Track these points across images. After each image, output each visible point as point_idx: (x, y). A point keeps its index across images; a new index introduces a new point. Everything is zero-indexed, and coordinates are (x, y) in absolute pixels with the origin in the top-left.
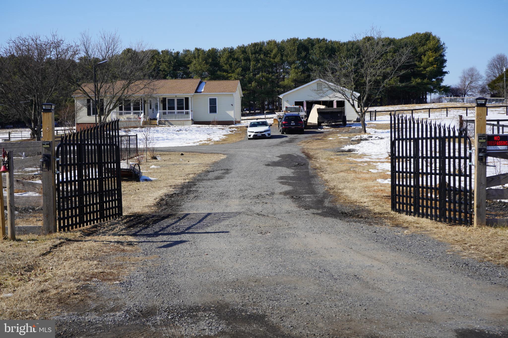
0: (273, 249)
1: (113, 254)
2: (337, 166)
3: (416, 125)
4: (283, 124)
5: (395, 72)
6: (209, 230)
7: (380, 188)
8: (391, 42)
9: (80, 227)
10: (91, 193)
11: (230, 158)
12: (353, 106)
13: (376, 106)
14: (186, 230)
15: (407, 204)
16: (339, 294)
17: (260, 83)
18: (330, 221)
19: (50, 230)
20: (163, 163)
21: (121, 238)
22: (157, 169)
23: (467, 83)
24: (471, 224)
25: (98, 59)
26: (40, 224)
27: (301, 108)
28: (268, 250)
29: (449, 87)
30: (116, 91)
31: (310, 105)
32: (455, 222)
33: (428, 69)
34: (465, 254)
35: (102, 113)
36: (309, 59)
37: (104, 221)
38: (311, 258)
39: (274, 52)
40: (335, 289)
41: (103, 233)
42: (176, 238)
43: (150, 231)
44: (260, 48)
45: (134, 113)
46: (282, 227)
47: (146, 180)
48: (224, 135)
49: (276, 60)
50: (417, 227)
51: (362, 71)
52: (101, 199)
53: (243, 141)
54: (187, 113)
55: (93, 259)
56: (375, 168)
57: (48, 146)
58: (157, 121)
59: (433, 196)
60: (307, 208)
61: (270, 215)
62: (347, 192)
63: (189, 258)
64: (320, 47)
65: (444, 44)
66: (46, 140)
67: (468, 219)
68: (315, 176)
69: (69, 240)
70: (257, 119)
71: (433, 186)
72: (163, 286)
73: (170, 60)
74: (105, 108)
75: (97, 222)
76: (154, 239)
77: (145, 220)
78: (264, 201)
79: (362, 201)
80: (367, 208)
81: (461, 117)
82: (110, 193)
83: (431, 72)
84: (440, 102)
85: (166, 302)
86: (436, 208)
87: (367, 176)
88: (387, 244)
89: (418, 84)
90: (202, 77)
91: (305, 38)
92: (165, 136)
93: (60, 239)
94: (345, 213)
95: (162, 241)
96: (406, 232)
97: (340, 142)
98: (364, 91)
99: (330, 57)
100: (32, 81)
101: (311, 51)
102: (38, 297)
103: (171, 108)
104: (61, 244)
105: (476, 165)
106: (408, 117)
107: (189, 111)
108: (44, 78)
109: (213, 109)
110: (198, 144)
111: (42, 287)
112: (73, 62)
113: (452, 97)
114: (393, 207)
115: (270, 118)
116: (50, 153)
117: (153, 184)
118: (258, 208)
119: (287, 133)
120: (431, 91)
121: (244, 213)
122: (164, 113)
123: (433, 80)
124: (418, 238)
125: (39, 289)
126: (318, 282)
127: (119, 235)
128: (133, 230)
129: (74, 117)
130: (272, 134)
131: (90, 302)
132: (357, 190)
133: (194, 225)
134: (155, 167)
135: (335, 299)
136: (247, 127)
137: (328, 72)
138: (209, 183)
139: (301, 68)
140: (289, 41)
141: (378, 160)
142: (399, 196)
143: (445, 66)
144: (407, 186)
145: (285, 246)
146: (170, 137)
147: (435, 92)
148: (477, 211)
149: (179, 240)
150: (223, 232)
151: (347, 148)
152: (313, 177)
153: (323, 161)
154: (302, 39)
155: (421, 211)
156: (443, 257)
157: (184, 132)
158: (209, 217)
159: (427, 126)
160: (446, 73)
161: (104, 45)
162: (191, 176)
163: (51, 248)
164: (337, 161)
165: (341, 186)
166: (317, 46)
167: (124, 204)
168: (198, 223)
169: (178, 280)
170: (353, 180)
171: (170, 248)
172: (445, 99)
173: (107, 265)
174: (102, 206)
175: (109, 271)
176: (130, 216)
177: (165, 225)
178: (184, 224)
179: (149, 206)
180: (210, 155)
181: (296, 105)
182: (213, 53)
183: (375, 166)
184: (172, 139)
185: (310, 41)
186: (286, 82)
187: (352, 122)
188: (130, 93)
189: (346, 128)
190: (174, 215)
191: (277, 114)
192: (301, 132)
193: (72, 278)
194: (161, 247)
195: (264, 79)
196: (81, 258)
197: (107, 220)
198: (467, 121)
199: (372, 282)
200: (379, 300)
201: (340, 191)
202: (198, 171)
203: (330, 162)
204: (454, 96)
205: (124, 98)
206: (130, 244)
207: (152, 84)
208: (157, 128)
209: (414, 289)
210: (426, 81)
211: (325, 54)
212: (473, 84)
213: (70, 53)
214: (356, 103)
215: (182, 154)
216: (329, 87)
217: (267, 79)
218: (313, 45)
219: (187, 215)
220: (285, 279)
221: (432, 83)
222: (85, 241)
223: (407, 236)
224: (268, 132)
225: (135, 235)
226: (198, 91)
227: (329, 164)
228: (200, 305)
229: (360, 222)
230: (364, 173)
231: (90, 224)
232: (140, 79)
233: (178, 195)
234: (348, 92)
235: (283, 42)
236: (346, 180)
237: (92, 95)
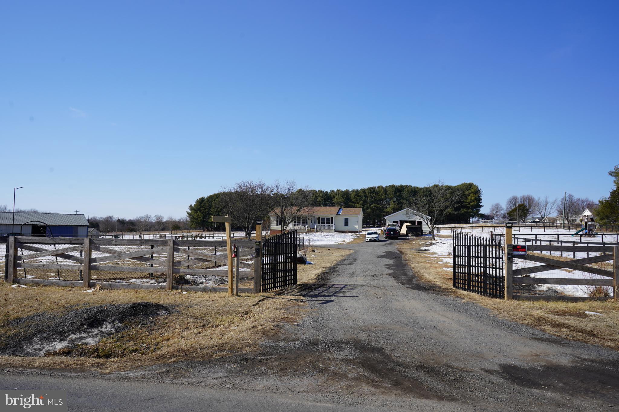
0: (385, 308)
1: (293, 307)
2: (419, 259)
3: (464, 236)
4: (386, 234)
5: (452, 205)
6: (347, 294)
7: (445, 273)
8: (449, 188)
9: (274, 290)
10: (280, 271)
11: (356, 252)
12: (427, 224)
13: (440, 224)
14: (334, 294)
15: (463, 284)
16: (426, 338)
17: (373, 210)
18: (417, 292)
19: (257, 291)
20: (318, 254)
21: (296, 297)
22: (315, 257)
23: (494, 212)
24: (503, 297)
25: (283, 194)
26: (252, 287)
27: (397, 224)
28: (381, 308)
29: (484, 214)
30: (292, 213)
31: (402, 223)
32: (493, 296)
33: (471, 204)
34: (501, 316)
35: (284, 225)
36: (401, 197)
37: (287, 287)
38: (407, 314)
39: (381, 192)
40: (423, 334)
41: (286, 294)
42: (328, 299)
43: (313, 293)
45: (302, 225)
46: (389, 295)
47: (310, 264)
48: (353, 239)
49: (383, 197)
50: (470, 298)
51: (433, 204)
52: (286, 274)
53: (363, 242)
54: (332, 226)
55: (281, 309)
56: (441, 261)
57: (258, 244)
58: (315, 230)
59: (479, 280)
60: (403, 283)
61: (382, 287)
62: (426, 275)
63: (336, 311)
64: (407, 190)
65: (480, 189)
66: (257, 240)
67: (501, 295)
68: (406, 265)
69: (268, 298)
70: (371, 230)
71: (479, 274)
72: (322, 328)
73: (322, 196)
74: (286, 221)
75: (283, 287)
76: (315, 299)
77: (310, 287)
78: (377, 278)
79: (435, 281)
80: (438, 285)
81: (492, 232)
82: (290, 271)
83: (473, 205)
84: (478, 223)
85: (324, 337)
86: (481, 287)
87: (437, 266)
88: (453, 308)
89: (465, 212)
90: (341, 206)
91: (399, 185)
92: (319, 238)
93: (263, 296)
94: (426, 288)
95: (320, 300)
96: (463, 301)
97: (420, 245)
98: (434, 216)
99: (414, 196)
100: (247, 206)
101: (402, 193)
102: (251, 330)
103: (323, 223)
104: (263, 299)
105: (506, 262)
106: (459, 232)
107: (333, 224)
108: (254, 205)
109: (346, 224)
110: (337, 243)
111: (253, 324)
112: (270, 195)
113: (485, 220)
114: (454, 285)
115: (379, 230)
116: (259, 248)
117: (313, 266)
118: (374, 283)
119: (388, 239)
120: (473, 217)
121: (366, 285)
122: (319, 226)
123: (474, 210)
124: (471, 305)
125: (252, 325)
126: (412, 329)
127: (296, 296)
128: (303, 293)
129: (269, 226)
130: (380, 239)
131: (281, 335)
132: (431, 274)
133: (338, 291)
134: (314, 256)
135: (423, 340)
136: (366, 235)
137: (412, 204)
138: (345, 267)
139: (397, 202)
140: (390, 186)
141: (442, 256)
142: (458, 279)
143: (481, 202)
144: (463, 273)
145: (391, 306)
146: (322, 239)
147: (476, 217)
148: (507, 290)
149: (330, 300)
150: (355, 296)
151: (424, 248)
152: (405, 265)
153: (410, 256)
154: (397, 185)
155: (471, 289)
156: (487, 317)
157: (330, 236)
158: (346, 287)
159: (470, 237)
160: (482, 206)
161: (287, 186)
162: (335, 262)
163: (258, 302)
164: (419, 256)
165: (422, 271)
166: (406, 189)
167: (298, 277)
168: (340, 290)
169: (331, 324)
170: (429, 268)
171: (325, 305)
172: (481, 221)
173: (290, 313)
174: (286, 278)
175: (291, 316)
176: (301, 285)
177: (321, 291)
178: (332, 291)
179: (313, 279)
180: (344, 250)
181: (394, 223)
182: (347, 192)
183: (441, 260)
184: (323, 240)
185: (402, 186)
186: (388, 209)
187: (426, 234)
188: (300, 213)
189: (423, 237)
190: (326, 285)
191: (383, 228)
192: (397, 239)
193: (270, 320)
194: (319, 304)
195: (375, 208)
196: (275, 308)
197: (288, 286)
198: (496, 235)
199: (445, 331)
200: (450, 343)
201: (421, 274)
202: (338, 259)
203: (414, 256)
204: (486, 220)
205: (297, 216)
206: (302, 301)
207: (313, 209)
208: (315, 234)
209: (471, 337)
210: (470, 210)
211: (411, 194)
212: (498, 213)
213: (268, 191)
214: (429, 223)
215: (329, 249)
216: (413, 213)
217: (377, 208)
218: (404, 189)
219: (334, 285)
220: (393, 326)
221: (473, 212)
222: (277, 298)
223: (464, 303)
224: (378, 238)
225: (304, 296)
226: (339, 213)
227: (413, 258)
228: (344, 340)
229: (435, 293)
230: (435, 264)
231: (279, 288)
232: (306, 206)
233: (328, 273)
234: (424, 216)
235: (387, 187)
236: (424, 268)
237: (280, 214)
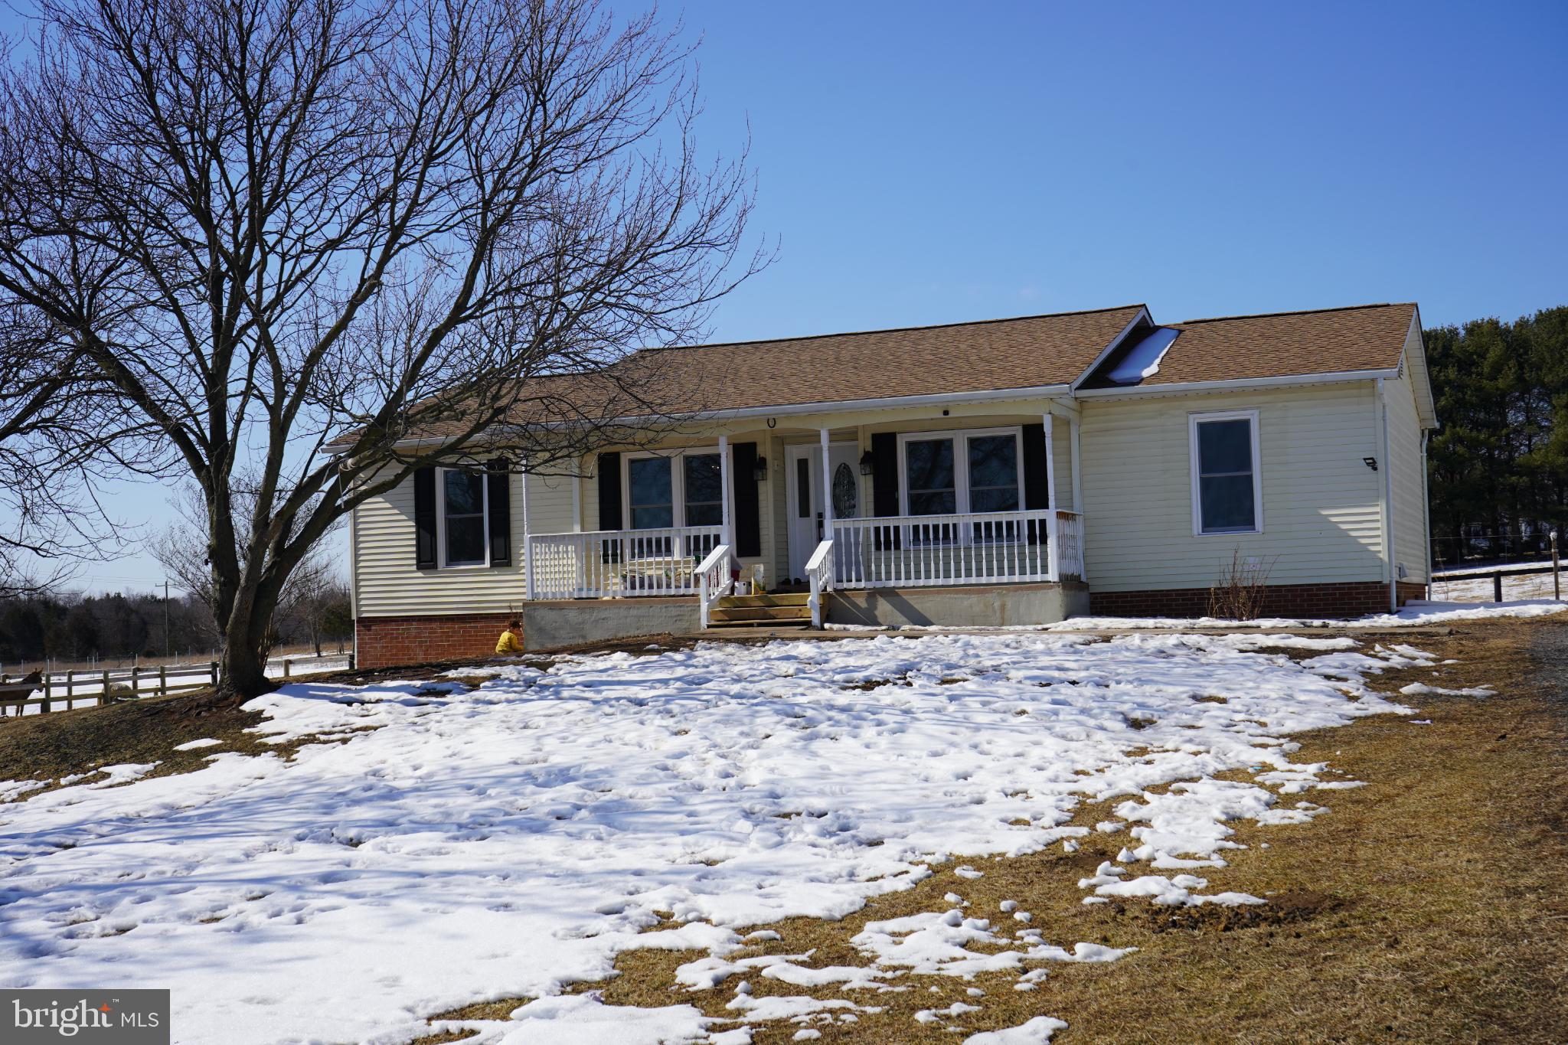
44: (1444, 347)
58: (815, 598)
103: (935, 501)
107: (1052, 517)
109: (1228, 502)
226: (1119, 376)
